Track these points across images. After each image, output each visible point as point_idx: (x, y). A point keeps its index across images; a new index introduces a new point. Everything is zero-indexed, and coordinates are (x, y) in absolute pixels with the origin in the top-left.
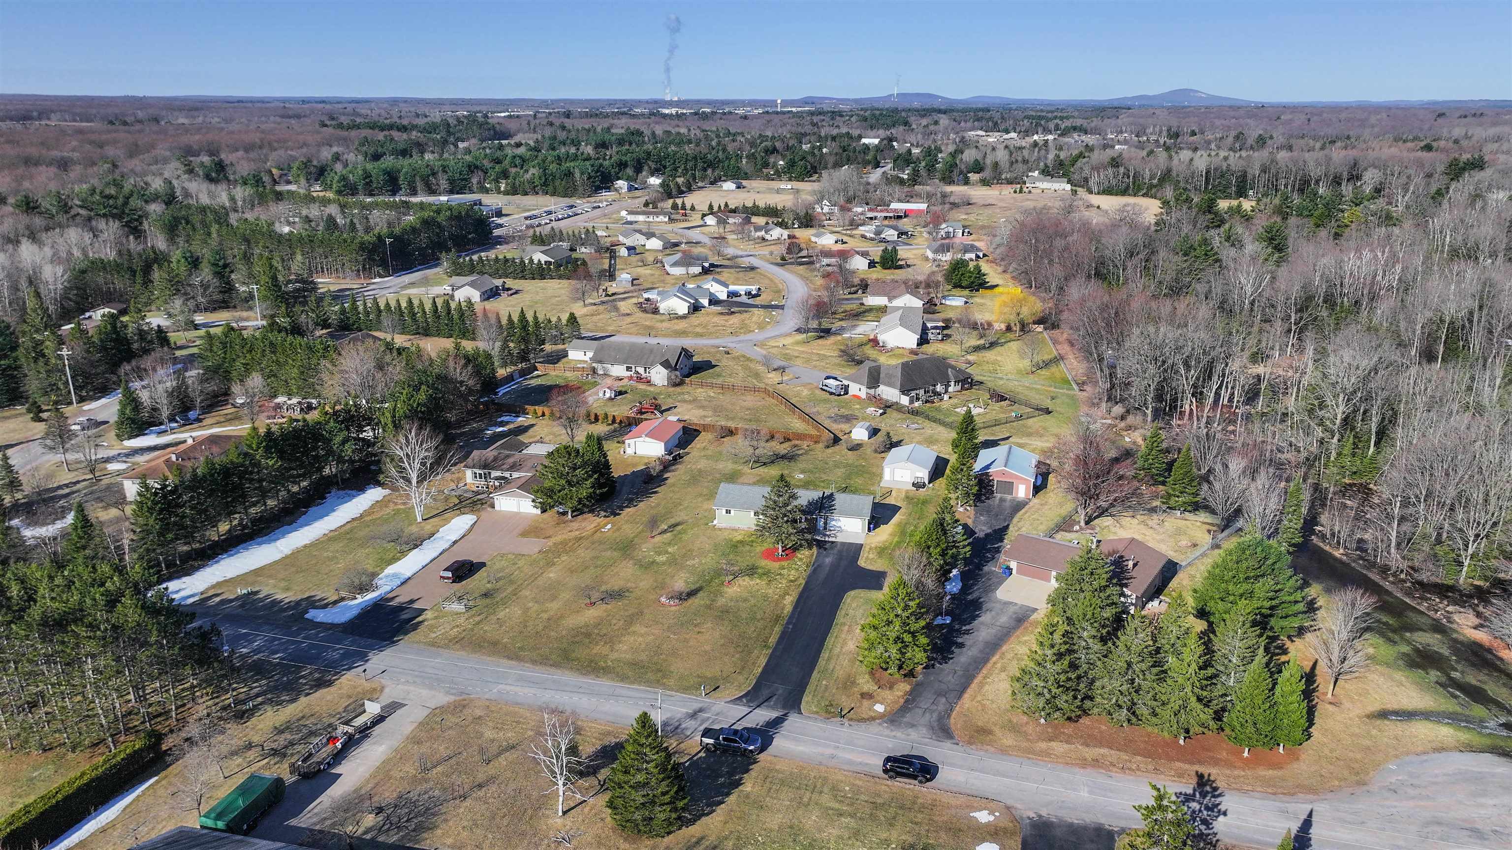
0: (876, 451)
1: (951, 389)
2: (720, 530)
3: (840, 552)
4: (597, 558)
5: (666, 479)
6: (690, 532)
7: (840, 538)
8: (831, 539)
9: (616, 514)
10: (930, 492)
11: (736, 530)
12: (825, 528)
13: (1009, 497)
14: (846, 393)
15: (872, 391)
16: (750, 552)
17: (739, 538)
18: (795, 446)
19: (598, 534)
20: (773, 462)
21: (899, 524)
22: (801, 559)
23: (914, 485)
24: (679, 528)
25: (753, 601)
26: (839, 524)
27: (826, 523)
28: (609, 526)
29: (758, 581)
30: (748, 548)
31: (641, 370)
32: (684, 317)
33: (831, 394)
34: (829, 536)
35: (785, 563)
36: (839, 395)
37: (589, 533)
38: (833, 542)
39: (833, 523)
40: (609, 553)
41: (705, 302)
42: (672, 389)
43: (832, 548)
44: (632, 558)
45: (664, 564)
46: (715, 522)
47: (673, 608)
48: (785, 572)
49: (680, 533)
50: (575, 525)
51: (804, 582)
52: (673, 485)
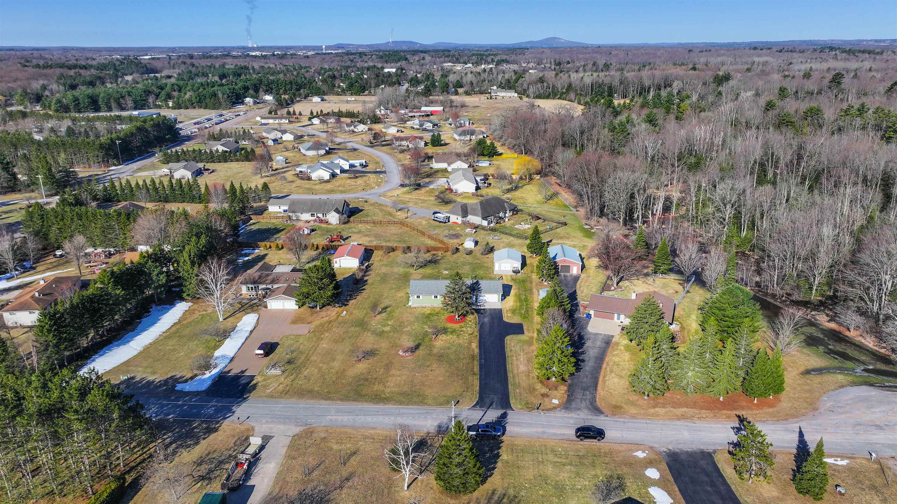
0: (482, 254)
1: (507, 215)
2: (415, 308)
3: (491, 314)
4: (347, 332)
5: (366, 281)
6: (397, 311)
7: (487, 307)
8: (482, 308)
9: (346, 305)
10: (524, 275)
11: (425, 307)
12: (476, 301)
13: (568, 274)
14: (449, 221)
15: (464, 219)
16: (438, 319)
17: (429, 312)
18: (434, 255)
19: (340, 318)
20: (425, 265)
21: (516, 295)
22: (470, 321)
23: (514, 272)
24: (389, 309)
25: (454, 349)
26: (485, 298)
27: (476, 299)
28: (345, 312)
29: (451, 336)
30: (436, 317)
31: (320, 215)
32: (328, 181)
33: (440, 222)
34: (480, 306)
35: (462, 324)
36: (445, 223)
37: (335, 317)
38: (484, 309)
39: (481, 298)
40: (353, 329)
41: (338, 171)
42: (343, 226)
43: (485, 313)
44: (369, 330)
45: (390, 332)
46: (410, 304)
47: (409, 358)
48: (464, 329)
49: (390, 312)
50: (323, 313)
51: (478, 334)
52: (373, 284)
